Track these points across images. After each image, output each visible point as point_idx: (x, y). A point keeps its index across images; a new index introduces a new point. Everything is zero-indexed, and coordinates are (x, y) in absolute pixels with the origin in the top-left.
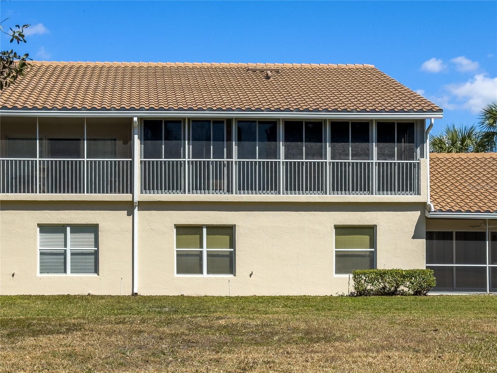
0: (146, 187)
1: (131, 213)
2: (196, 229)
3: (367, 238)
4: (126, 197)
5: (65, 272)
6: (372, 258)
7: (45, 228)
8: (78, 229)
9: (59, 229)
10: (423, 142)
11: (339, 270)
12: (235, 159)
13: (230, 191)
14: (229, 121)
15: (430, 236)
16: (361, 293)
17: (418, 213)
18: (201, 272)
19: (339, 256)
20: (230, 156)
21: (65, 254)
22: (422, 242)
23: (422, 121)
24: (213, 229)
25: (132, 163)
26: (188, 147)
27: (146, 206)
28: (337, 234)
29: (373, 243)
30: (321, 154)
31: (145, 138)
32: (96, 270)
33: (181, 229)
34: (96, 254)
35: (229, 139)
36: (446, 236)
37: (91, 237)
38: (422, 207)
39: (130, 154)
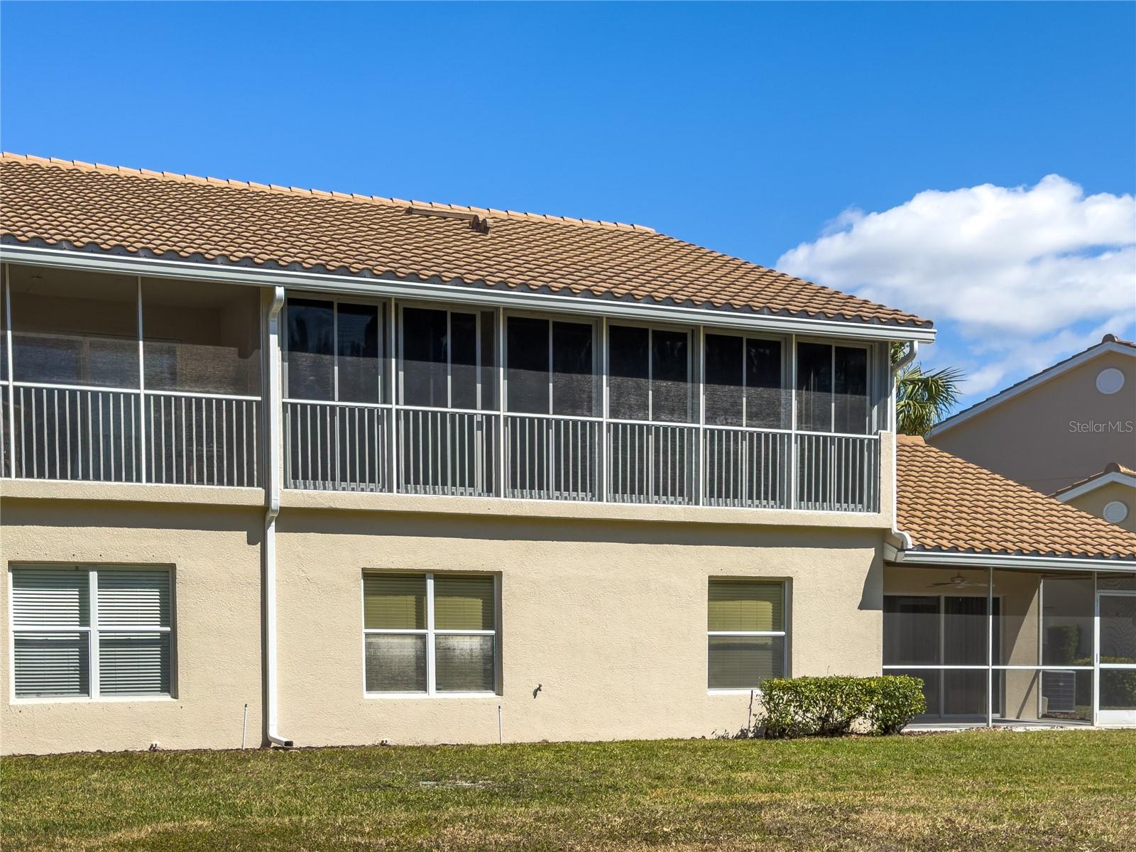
0: (299, 472)
1: (257, 537)
2: (410, 581)
3: (767, 607)
5: (84, 689)
6: (780, 652)
7: (26, 572)
8: (117, 575)
10: (885, 394)
11: (717, 678)
12: (503, 412)
13: (490, 488)
14: (489, 314)
15: (890, 605)
17: (870, 553)
18: (423, 686)
19: (717, 648)
21: (82, 643)
22: (877, 616)
23: (883, 345)
24: (451, 582)
25: (264, 407)
27: (296, 520)
28: (712, 598)
29: (782, 618)
31: (293, 345)
32: (168, 683)
33: (377, 581)
34: (167, 645)
35: (489, 360)
36: (925, 606)
37: (153, 596)
38: (879, 537)
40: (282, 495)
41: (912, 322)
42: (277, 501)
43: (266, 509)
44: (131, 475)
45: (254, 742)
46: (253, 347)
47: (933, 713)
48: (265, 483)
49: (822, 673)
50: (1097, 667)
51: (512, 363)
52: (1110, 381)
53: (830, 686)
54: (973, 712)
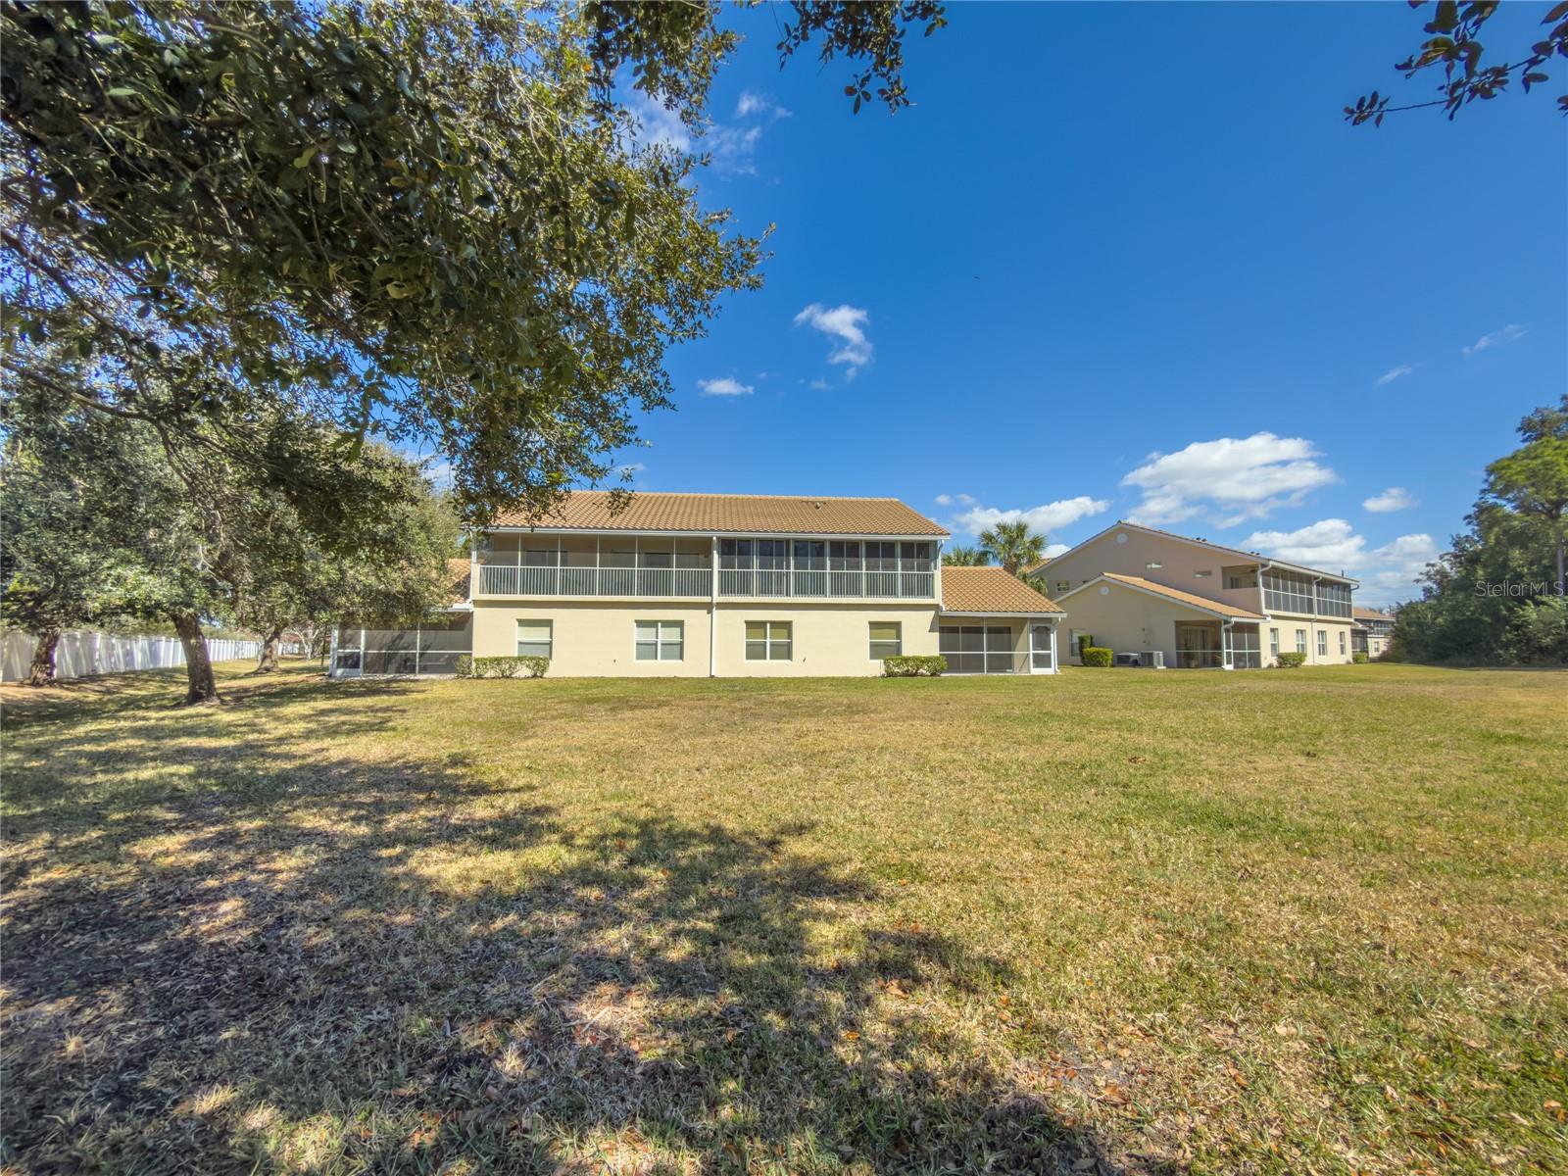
0: (722, 591)
1: (710, 612)
2: (761, 624)
3: (894, 632)
4: (706, 599)
5: (656, 658)
6: (898, 647)
7: (640, 624)
8: (667, 624)
9: (652, 624)
10: (936, 557)
11: (873, 657)
12: (792, 570)
13: (788, 594)
14: (788, 541)
15: (942, 630)
16: (890, 674)
17: (933, 613)
18: (765, 658)
19: (873, 646)
20: (788, 568)
21: (656, 644)
22: (936, 635)
23: (936, 542)
24: (775, 624)
25: (712, 573)
26: (756, 561)
27: (722, 606)
28: (871, 629)
29: (899, 636)
30: (858, 567)
31: (722, 554)
32: (681, 658)
33: (750, 624)
34: (681, 644)
35: (788, 555)
36: (954, 630)
37: (677, 630)
38: (936, 607)
39: (710, 565)
40: (717, 598)
42: (716, 601)
43: (712, 603)
44: (671, 594)
45: (708, 676)
46: (709, 555)
47: (954, 669)
48: (712, 595)
49: (912, 654)
50: (1031, 652)
51: (796, 555)
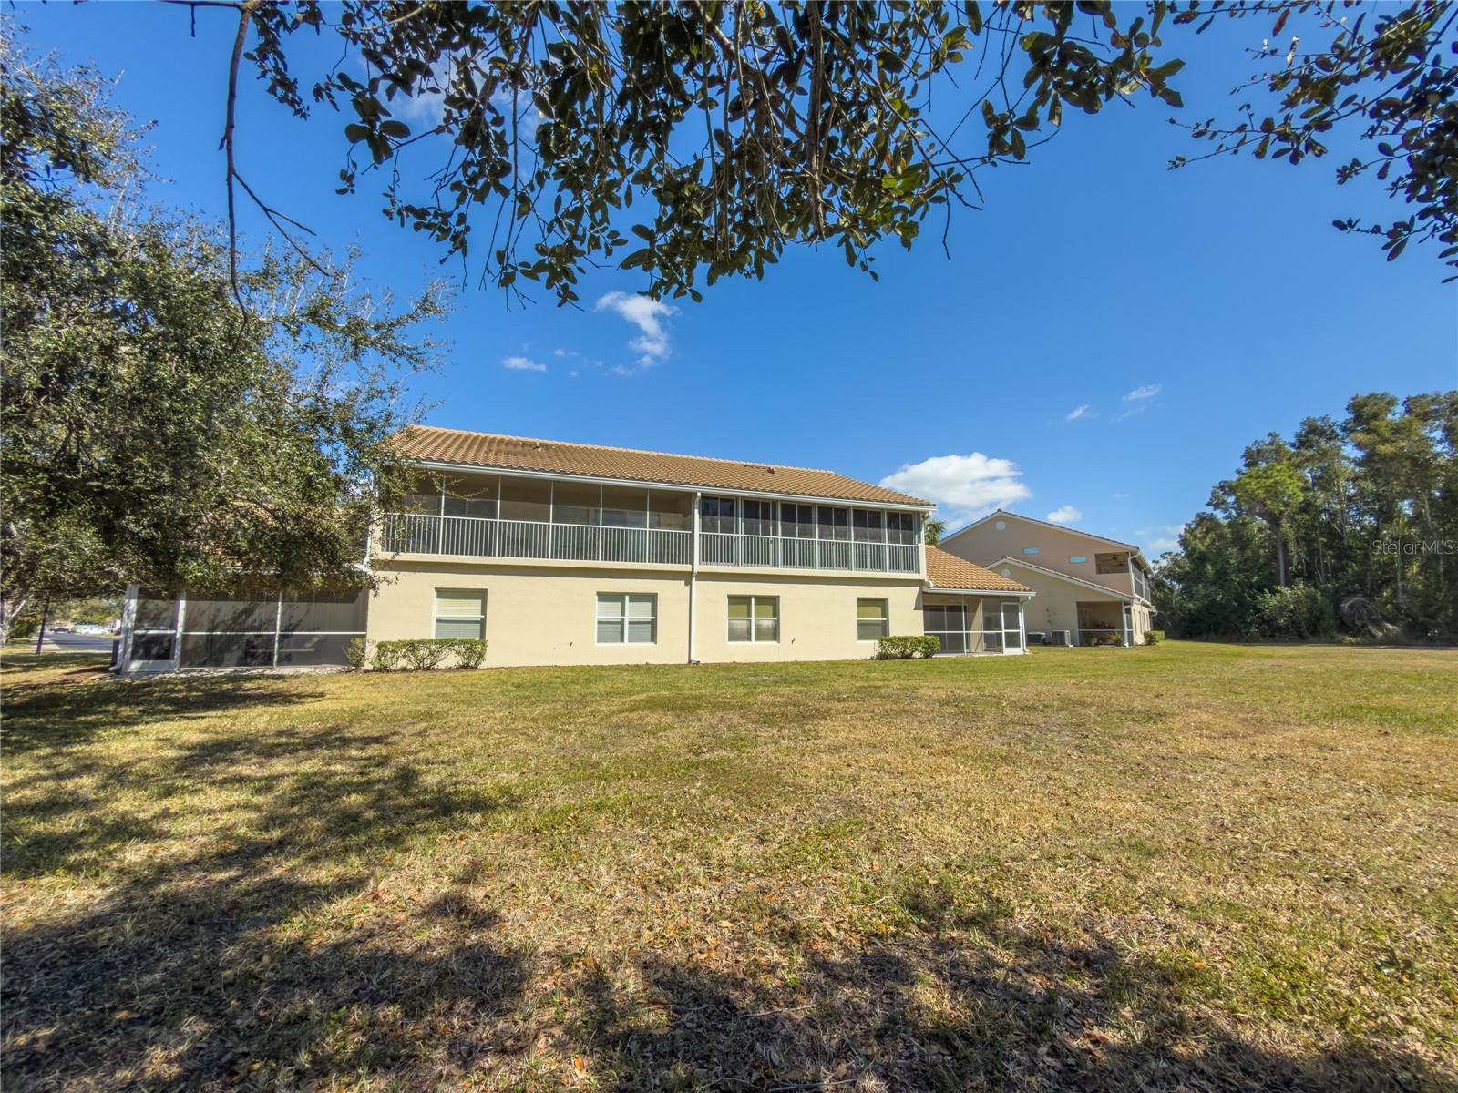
0: (704, 559)
1: (689, 583)
2: (745, 599)
3: (879, 609)
4: (686, 567)
5: (622, 640)
6: (884, 627)
7: (603, 597)
8: (636, 597)
9: (618, 597)
10: (920, 530)
11: (862, 636)
12: (779, 537)
13: (775, 565)
14: (775, 502)
15: (926, 608)
16: (883, 657)
17: (917, 589)
18: (750, 639)
19: (861, 625)
20: (775, 533)
21: (622, 623)
22: (921, 613)
23: (918, 513)
24: (761, 600)
25: (692, 536)
26: (741, 524)
27: (703, 576)
28: (858, 605)
29: (885, 613)
30: (847, 536)
31: (704, 513)
32: (653, 638)
33: (734, 600)
34: (653, 624)
35: (775, 518)
36: (939, 609)
37: (648, 605)
38: (920, 583)
39: (690, 526)
40: (699, 567)
41: (929, 505)
42: (696, 570)
43: (692, 572)
44: (642, 559)
45: (686, 662)
46: (688, 513)
47: (943, 650)
48: (692, 563)
49: (901, 635)
50: (1004, 631)
51: (783, 519)
52: (1001, 526)
53: (904, 640)
54: (959, 649)
